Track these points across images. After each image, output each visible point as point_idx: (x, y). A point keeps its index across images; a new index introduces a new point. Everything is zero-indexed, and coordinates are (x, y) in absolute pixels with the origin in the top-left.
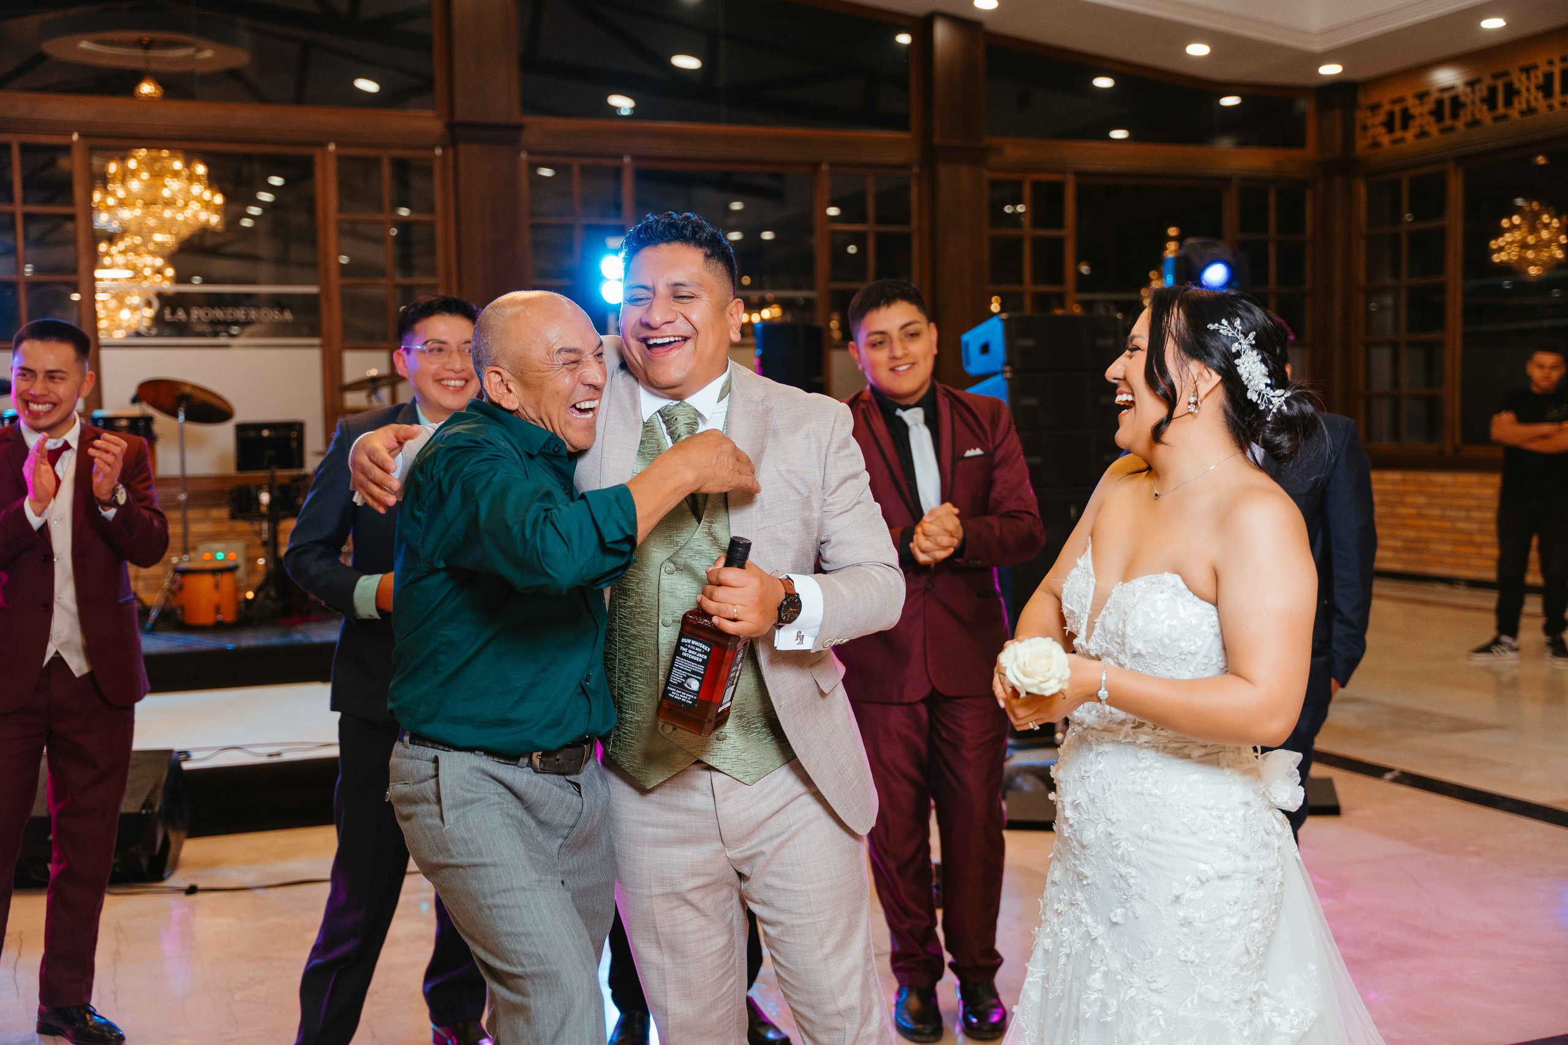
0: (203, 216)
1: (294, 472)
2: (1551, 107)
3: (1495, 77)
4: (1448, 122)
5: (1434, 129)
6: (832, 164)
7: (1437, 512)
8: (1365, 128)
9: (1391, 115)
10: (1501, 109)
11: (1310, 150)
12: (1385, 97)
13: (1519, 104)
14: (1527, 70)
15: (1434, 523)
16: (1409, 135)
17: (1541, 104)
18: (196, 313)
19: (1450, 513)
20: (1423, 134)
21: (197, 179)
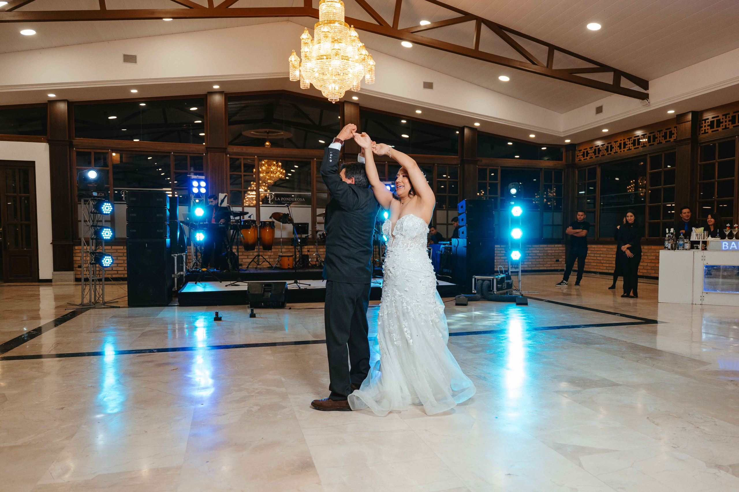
0: (280, 176)
1: (306, 235)
2: (621, 151)
3: (608, 144)
4: (597, 155)
5: (594, 157)
6: (437, 164)
7: (593, 255)
8: (578, 156)
9: (584, 152)
10: (609, 152)
11: (564, 161)
12: (582, 148)
13: (614, 150)
14: (616, 142)
15: (592, 258)
16: (588, 158)
17: (619, 151)
18: (282, 199)
19: (595, 255)
20: (591, 158)
21: (279, 167)
